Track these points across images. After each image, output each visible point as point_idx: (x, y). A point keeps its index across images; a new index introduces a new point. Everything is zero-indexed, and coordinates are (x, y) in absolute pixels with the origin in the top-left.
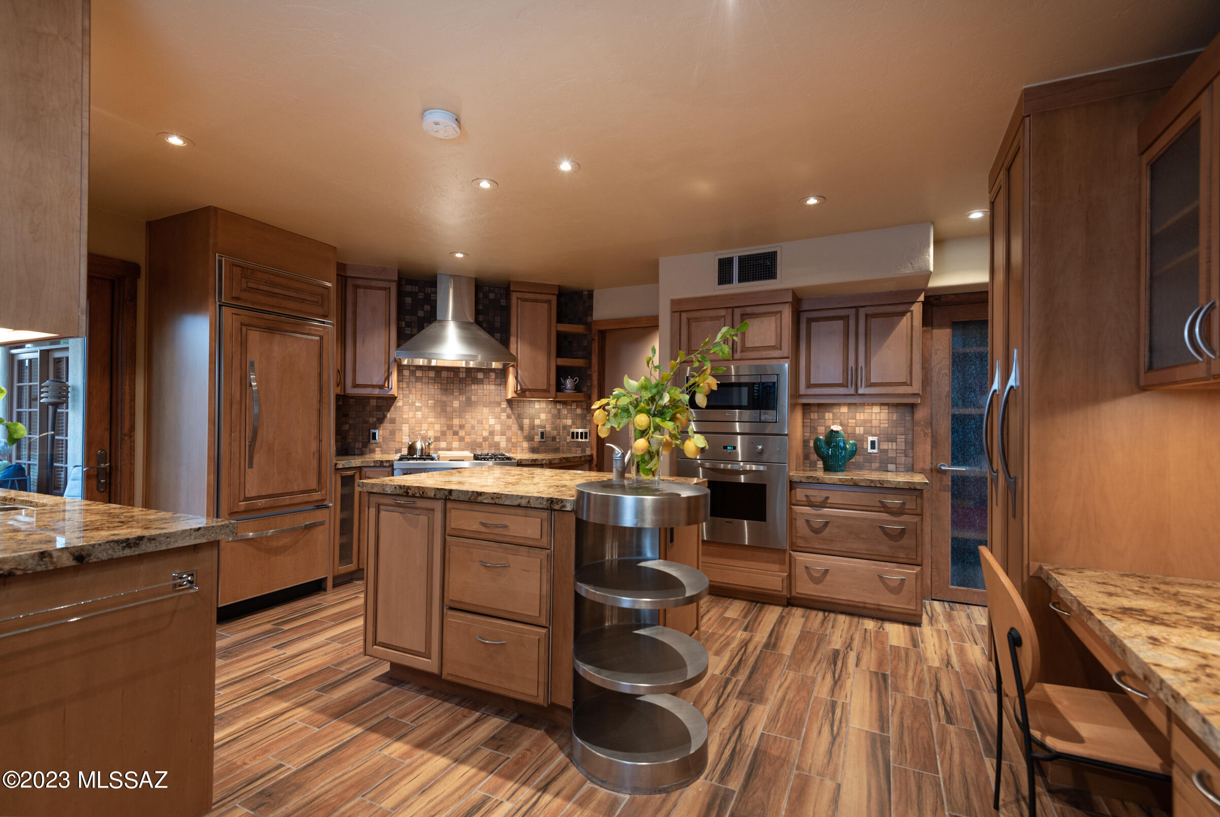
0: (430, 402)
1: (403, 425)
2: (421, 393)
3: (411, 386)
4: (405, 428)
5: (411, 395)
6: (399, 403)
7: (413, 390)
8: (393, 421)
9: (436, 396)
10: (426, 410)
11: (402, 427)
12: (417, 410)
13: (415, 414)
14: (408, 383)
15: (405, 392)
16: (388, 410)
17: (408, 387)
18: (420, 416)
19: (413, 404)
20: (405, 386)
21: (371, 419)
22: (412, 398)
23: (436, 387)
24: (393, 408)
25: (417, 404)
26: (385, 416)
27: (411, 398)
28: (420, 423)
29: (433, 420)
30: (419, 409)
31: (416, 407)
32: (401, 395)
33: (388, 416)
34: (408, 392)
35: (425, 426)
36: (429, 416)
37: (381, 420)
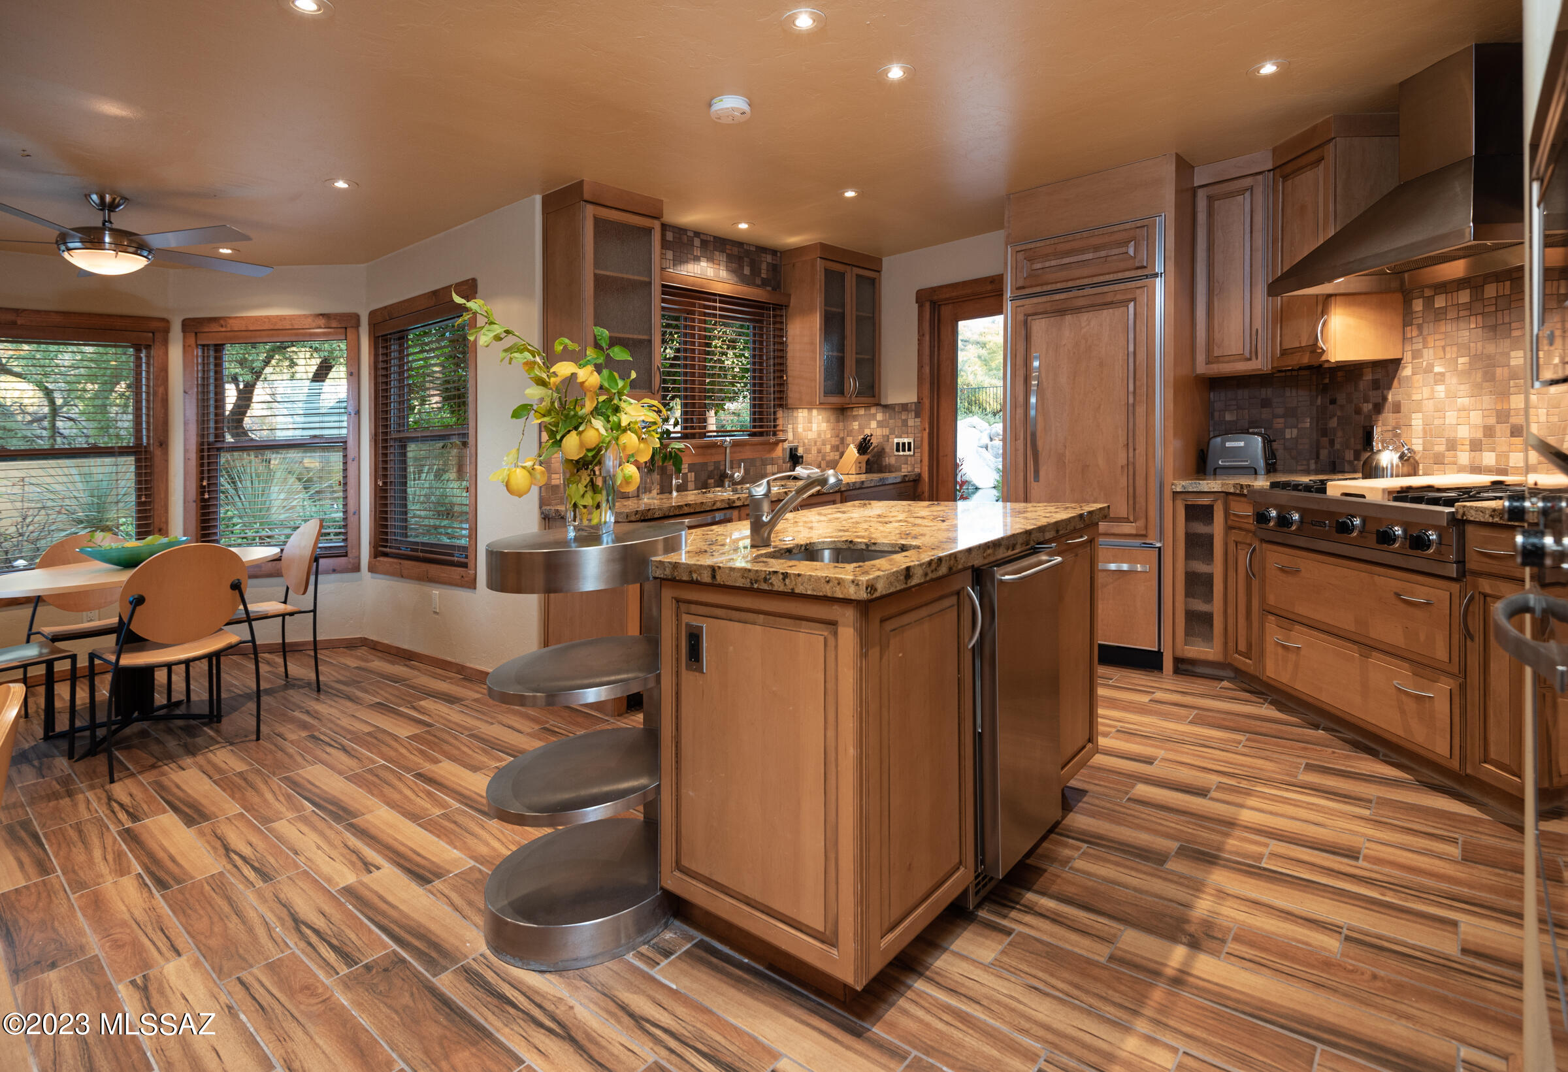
0: (1461, 360)
1: (1414, 416)
2: (1443, 343)
3: (1425, 332)
4: (1417, 421)
5: (1425, 351)
6: (1406, 371)
7: (1430, 339)
8: (1397, 409)
9: (1472, 345)
10: (1454, 380)
11: (1411, 419)
12: (1436, 383)
13: (1433, 391)
14: (1420, 327)
15: (1415, 347)
16: (1390, 388)
17: (1421, 333)
18: (1442, 395)
19: (1429, 370)
20: (1415, 333)
21: (1365, 405)
22: (1428, 354)
23: (1473, 326)
24: (1396, 382)
25: (1437, 369)
26: (1385, 399)
27: (1426, 357)
28: (1440, 410)
29: (1466, 401)
30: (1440, 378)
31: (1436, 374)
32: (1410, 353)
33: (1390, 397)
34: (1420, 346)
35: (1451, 417)
36: (1461, 394)
37: (1379, 408)
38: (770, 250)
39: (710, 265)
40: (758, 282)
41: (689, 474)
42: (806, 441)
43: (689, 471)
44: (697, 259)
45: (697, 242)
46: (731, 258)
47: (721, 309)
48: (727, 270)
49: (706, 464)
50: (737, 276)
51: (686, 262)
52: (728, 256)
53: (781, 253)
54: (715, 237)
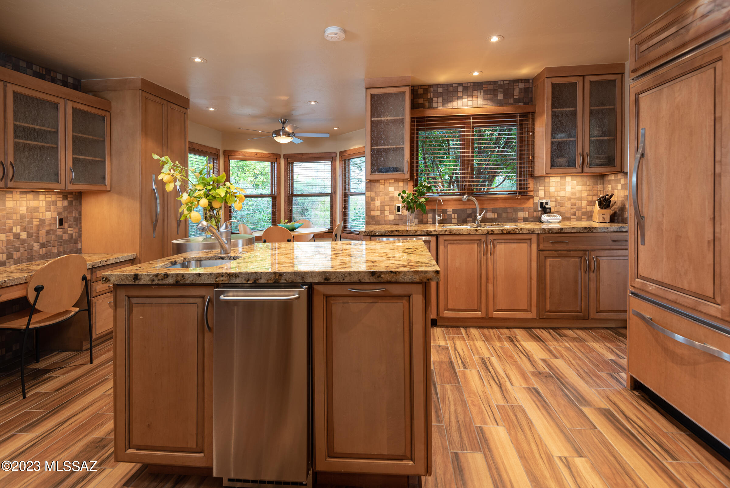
38: (521, 80)
39: (470, 99)
40: (511, 101)
41: (453, 215)
42: (559, 198)
43: (453, 213)
44: (461, 98)
45: (460, 89)
46: (486, 92)
47: (473, 123)
48: (484, 99)
49: (466, 209)
50: (492, 101)
51: (452, 101)
52: (484, 91)
53: (533, 79)
54: (474, 83)
